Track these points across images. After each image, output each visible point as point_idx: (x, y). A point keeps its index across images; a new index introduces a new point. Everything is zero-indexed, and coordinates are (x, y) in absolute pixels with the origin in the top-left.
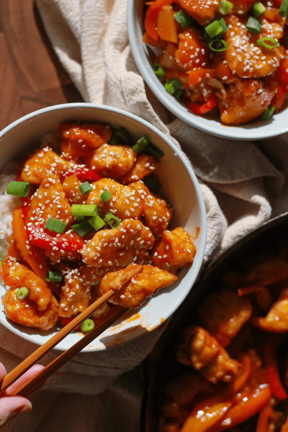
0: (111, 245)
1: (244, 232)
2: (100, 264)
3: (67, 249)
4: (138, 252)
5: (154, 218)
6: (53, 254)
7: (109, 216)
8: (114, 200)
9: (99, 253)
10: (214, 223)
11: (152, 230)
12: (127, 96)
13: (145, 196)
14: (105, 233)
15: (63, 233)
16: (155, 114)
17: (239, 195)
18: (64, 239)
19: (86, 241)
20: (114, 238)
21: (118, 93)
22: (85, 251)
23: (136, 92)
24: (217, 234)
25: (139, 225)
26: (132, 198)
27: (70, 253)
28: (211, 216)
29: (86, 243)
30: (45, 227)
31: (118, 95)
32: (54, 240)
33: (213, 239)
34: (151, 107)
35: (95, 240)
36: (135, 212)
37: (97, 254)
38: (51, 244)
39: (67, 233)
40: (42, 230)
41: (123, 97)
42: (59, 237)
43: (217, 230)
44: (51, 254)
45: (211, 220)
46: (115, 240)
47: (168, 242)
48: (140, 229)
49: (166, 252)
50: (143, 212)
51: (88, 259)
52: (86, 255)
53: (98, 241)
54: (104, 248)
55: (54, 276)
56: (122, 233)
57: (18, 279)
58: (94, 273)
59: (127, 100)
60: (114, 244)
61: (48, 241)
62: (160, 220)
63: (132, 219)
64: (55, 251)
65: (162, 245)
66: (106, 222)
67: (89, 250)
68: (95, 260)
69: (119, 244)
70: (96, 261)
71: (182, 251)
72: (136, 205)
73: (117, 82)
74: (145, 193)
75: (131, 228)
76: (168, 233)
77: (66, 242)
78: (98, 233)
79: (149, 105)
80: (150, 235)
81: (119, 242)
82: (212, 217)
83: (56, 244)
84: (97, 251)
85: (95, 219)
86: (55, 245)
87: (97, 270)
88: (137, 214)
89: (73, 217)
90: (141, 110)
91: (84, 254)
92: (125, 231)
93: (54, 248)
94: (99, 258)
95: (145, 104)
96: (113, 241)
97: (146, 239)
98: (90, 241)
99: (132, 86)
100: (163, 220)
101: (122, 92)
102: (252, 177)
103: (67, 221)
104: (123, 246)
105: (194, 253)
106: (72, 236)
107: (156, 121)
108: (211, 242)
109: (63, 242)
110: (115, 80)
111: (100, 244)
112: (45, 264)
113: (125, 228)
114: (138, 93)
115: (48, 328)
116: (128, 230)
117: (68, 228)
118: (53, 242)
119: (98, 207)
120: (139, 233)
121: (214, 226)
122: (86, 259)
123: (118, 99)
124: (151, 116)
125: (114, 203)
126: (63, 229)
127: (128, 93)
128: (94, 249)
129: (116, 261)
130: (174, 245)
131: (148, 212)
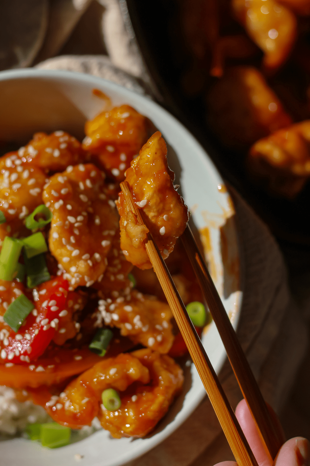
0: (77, 232)
2: (103, 260)
3: (61, 305)
4: (103, 197)
5: (57, 153)
6: (63, 331)
7: (30, 222)
8: (6, 206)
9: (84, 254)
11: (74, 164)
13: (19, 158)
14: (54, 235)
15: (35, 305)
18: (44, 305)
19: (59, 273)
20: (67, 222)
22: (73, 276)
25: (60, 179)
26: (14, 177)
27: (71, 303)
29: (62, 274)
30: (15, 330)
32: (40, 321)
35: (62, 255)
36: (37, 179)
37: (84, 257)
38: (45, 328)
39: (37, 298)
40: (18, 337)
42: (39, 313)
44: (61, 334)
46: (70, 223)
47: (102, 145)
48: (65, 178)
49: (116, 154)
50: (42, 169)
51: (88, 276)
52: (81, 276)
53: (63, 251)
54: (77, 245)
55: (99, 340)
56: (63, 208)
57: (86, 400)
58: (115, 274)
60: (76, 225)
61: (40, 332)
62: (63, 146)
63: (46, 187)
64: (60, 325)
66: (38, 231)
67: (73, 269)
68: (93, 265)
69: (80, 218)
70: (96, 264)
71: (122, 126)
72: (26, 174)
74: (14, 157)
75: (58, 191)
76: (88, 142)
77: (49, 302)
78: (52, 247)
80: (81, 168)
81: (76, 217)
83: (47, 320)
84: (79, 257)
85: (27, 246)
86: (49, 323)
87: (111, 269)
88: (40, 177)
89: (14, 280)
91: (78, 279)
92: (61, 202)
93: (53, 324)
94: (91, 257)
96: (72, 225)
97: (87, 175)
98: (60, 266)
100: (65, 142)
103: (17, 292)
104: (85, 214)
105: (130, 109)
106: (43, 292)
109: (49, 307)
111: (69, 248)
112: (76, 350)
113: (57, 199)
115: (181, 377)
116: (61, 197)
117: (29, 295)
118: (43, 323)
119: (11, 235)
120: (72, 184)
122: (86, 278)
125: (11, 207)
126: (27, 302)
128: (74, 261)
129: (106, 233)
130: (109, 136)
131: (44, 162)
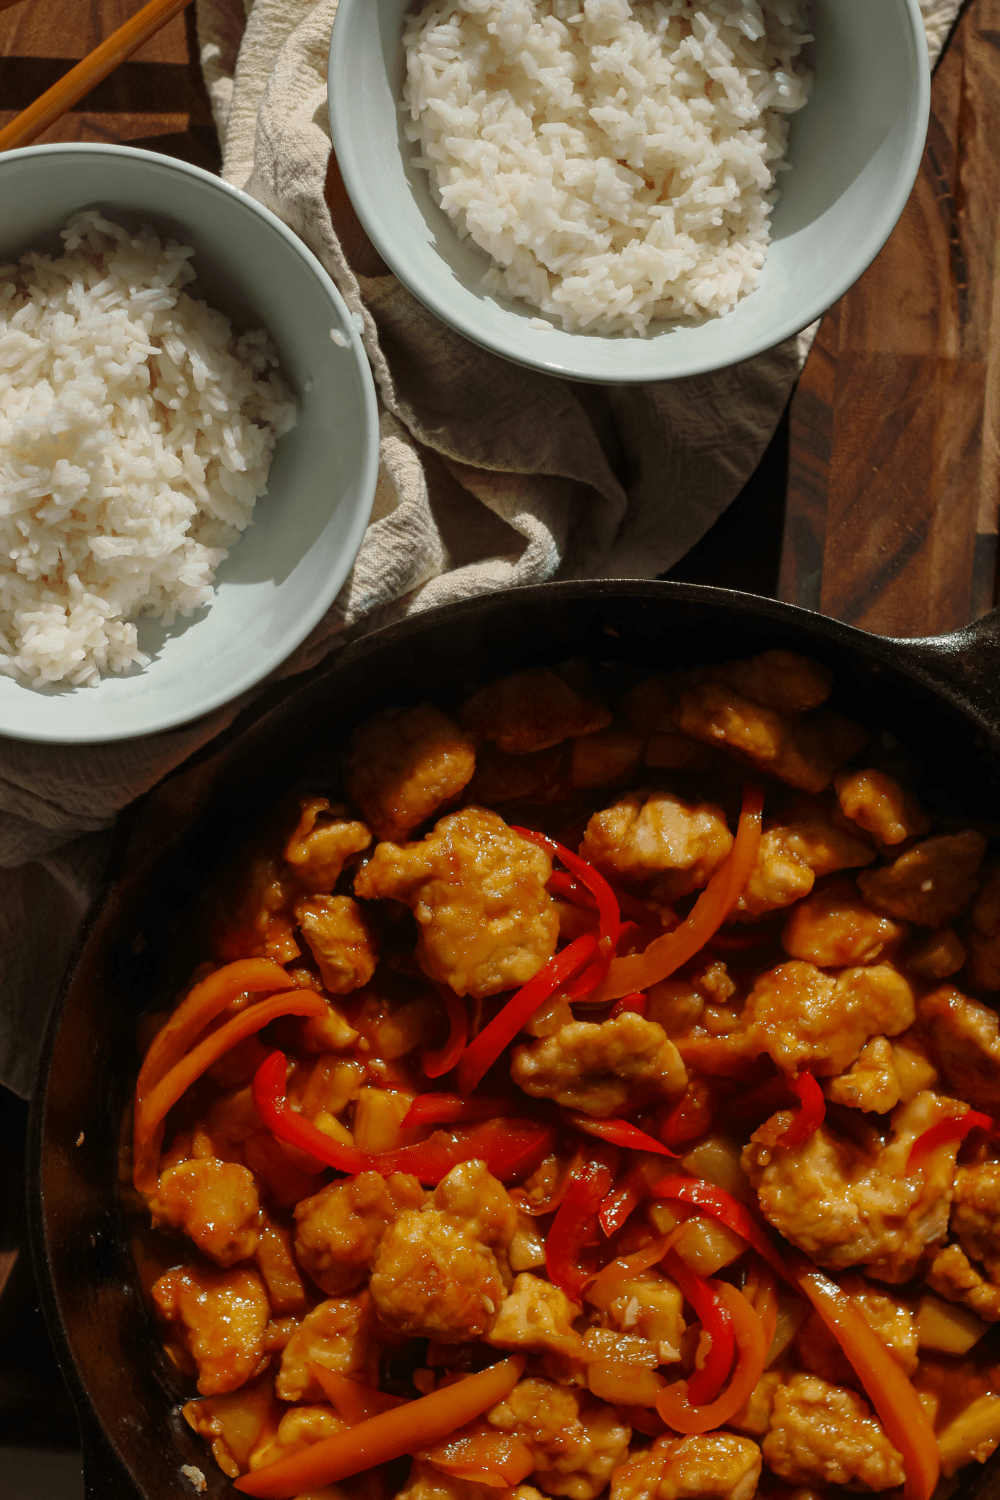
1: (471, 591)
10: (398, 540)
12: (284, 175)
16: (333, 237)
17: (492, 504)
21: (267, 163)
23: (304, 171)
24: (395, 569)
28: (396, 521)
31: (267, 167)
33: (382, 578)
34: (329, 218)
41: (275, 178)
43: (399, 561)
45: (392, 532)
59: (281, 185)
73: (274, 137)
79: (325, 211)
82: (396, 527)
90: (306, 217)
95: (315, 203)
99: (297, 155)
101: (276, 164)
102: (532, 470)
107: (332, 253)
108: (374, 584)
110: (269, 131)
114: (307, 175)
121: (395, 548)
123: (262, 177)
124: (324, 239)
127: (286, 169)
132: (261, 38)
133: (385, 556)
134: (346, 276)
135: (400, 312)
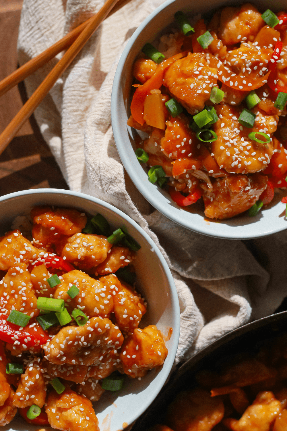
0: (76, 343)
1: (221, 333)
2: (63, 362)
3: (29, 344)
4: (104, 352)
5: (125, 316)
6: (14, 348)
7: (76, 313)
8: (83, 295)
10: (189, 323)
11: (121, 329)
12: (106, 184)
13: (117, 292)
14: (70, 330)
15: (26, 327)
16: (134, 206)
17: (219, 293)
18: (27, 334)
19: (50, 336)
20: (80, 337)
21: (96, 180)
22: (48, 347)
23: (114, 181)
24: (191, 335)
25: (108, 324)
26: (103, 295)
27: (33, 348)
28: (186, 315)
29: (50, 338)
30: (8, 319)
31: (96, 182)
32: (16, 334)
33: (187, 340)
34: (130, 199)
35: (60, 336)
36: (105, 309)
37: (61, 351)
38: (12, 338)
39: (31, 326)
40: (4, 322)
41: (101, 185)
42: (21, 331)
43: (191, 331)
44: (12, 347)
45: (186, 320)
46: (80, 338)
47: (138, 342)
48: (109, 328)
49: (135, 352)
50: (113, 309)
51: (50, 356)
52: (49, 352)
53: (62, 337)
54: (68, 346)
55: (15, 368)
56: (89, 332)
58: (57, 370)
59: (105, 189)
60: (80, 342)
61: (10, 335)
62: (131, 318)
63: (100, 318)
64: (16, 346)
65: (132, 343)
66: (72, 318)
67: (52, 346)
68: (58, 358)
69: (85, 343)
70: (59, 359)
71: (152, 352)
72: (106, 302)
73: (96, 168)
74: (117, 289)
75: (99, 327)
76: (139, 331)
77: (29, 336)
78: (64, 330)
79: (128, 197)
80: (119, 335)
81: (84, 341)
82: (187, 317)
83: (18, 338)
84: (60, 349)
85: (60, 315)
86: (17, 340)
87: (60, 367)
88: (107, 311)
89: (39, 310)
90: (120, 200)
91: (47, 350)
92: (92, 330)
93: (16, 342)
94: (62, 356)
95: (124, 195)
96: (79, 340)
97: (114, 339)
98: (54, 336)
99: (111, 174)
100: (134, 319)
101: (100, 180)
102: (233, 276)
103: (32, 314)
104: (89, 345)
105: (165, 355)
106: (36, 330)
107: (135, 213)
108: (184, 344)
109: (26, 337)
110: (93, 166)
111: (65, 341)
112: (5, 355)
113: (93, 327)
114: (117, 183)
115: (4, 424)
116: (95, 329)
117: (31, 321)
118: (15, 336)
119: (65, 302)
120: (107, 332)
121: (188, 326)
122: (49, 355)
123: (95, 186)
124: (129, 208)
125: (83, 299)
126: (26, 322)
127: (106, 182)
128: (58, 346)
129: (81, 360)
130: (144, 347)
131: (118, 310)
132: (70, 121)
133: (186, 331)
134: (142, 221)
135: (164, 227)
